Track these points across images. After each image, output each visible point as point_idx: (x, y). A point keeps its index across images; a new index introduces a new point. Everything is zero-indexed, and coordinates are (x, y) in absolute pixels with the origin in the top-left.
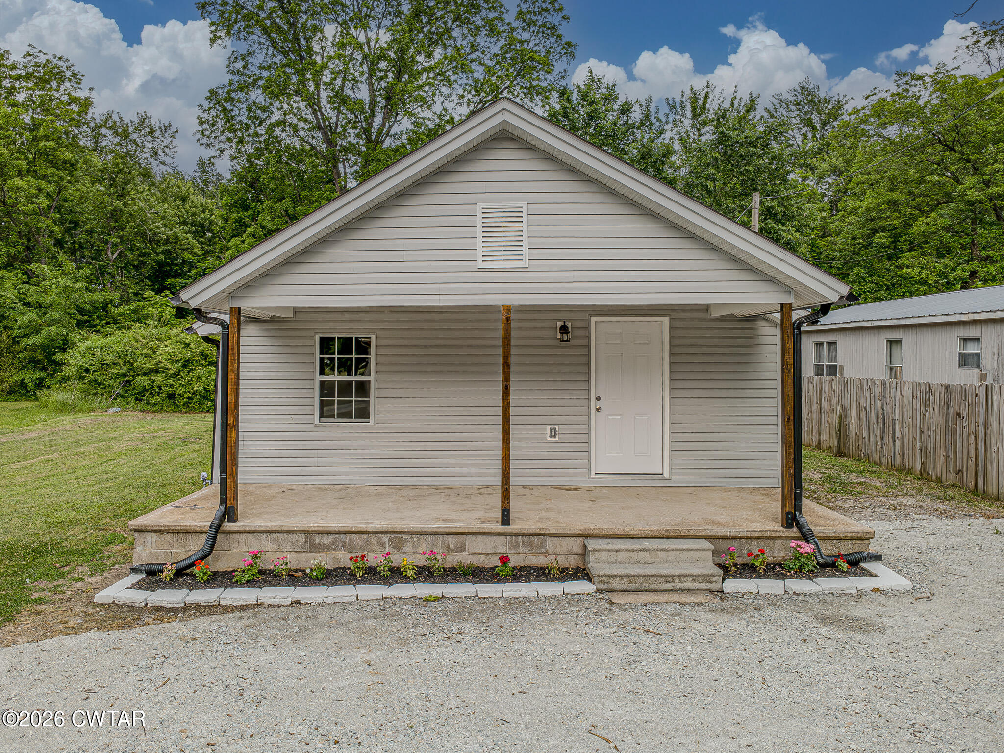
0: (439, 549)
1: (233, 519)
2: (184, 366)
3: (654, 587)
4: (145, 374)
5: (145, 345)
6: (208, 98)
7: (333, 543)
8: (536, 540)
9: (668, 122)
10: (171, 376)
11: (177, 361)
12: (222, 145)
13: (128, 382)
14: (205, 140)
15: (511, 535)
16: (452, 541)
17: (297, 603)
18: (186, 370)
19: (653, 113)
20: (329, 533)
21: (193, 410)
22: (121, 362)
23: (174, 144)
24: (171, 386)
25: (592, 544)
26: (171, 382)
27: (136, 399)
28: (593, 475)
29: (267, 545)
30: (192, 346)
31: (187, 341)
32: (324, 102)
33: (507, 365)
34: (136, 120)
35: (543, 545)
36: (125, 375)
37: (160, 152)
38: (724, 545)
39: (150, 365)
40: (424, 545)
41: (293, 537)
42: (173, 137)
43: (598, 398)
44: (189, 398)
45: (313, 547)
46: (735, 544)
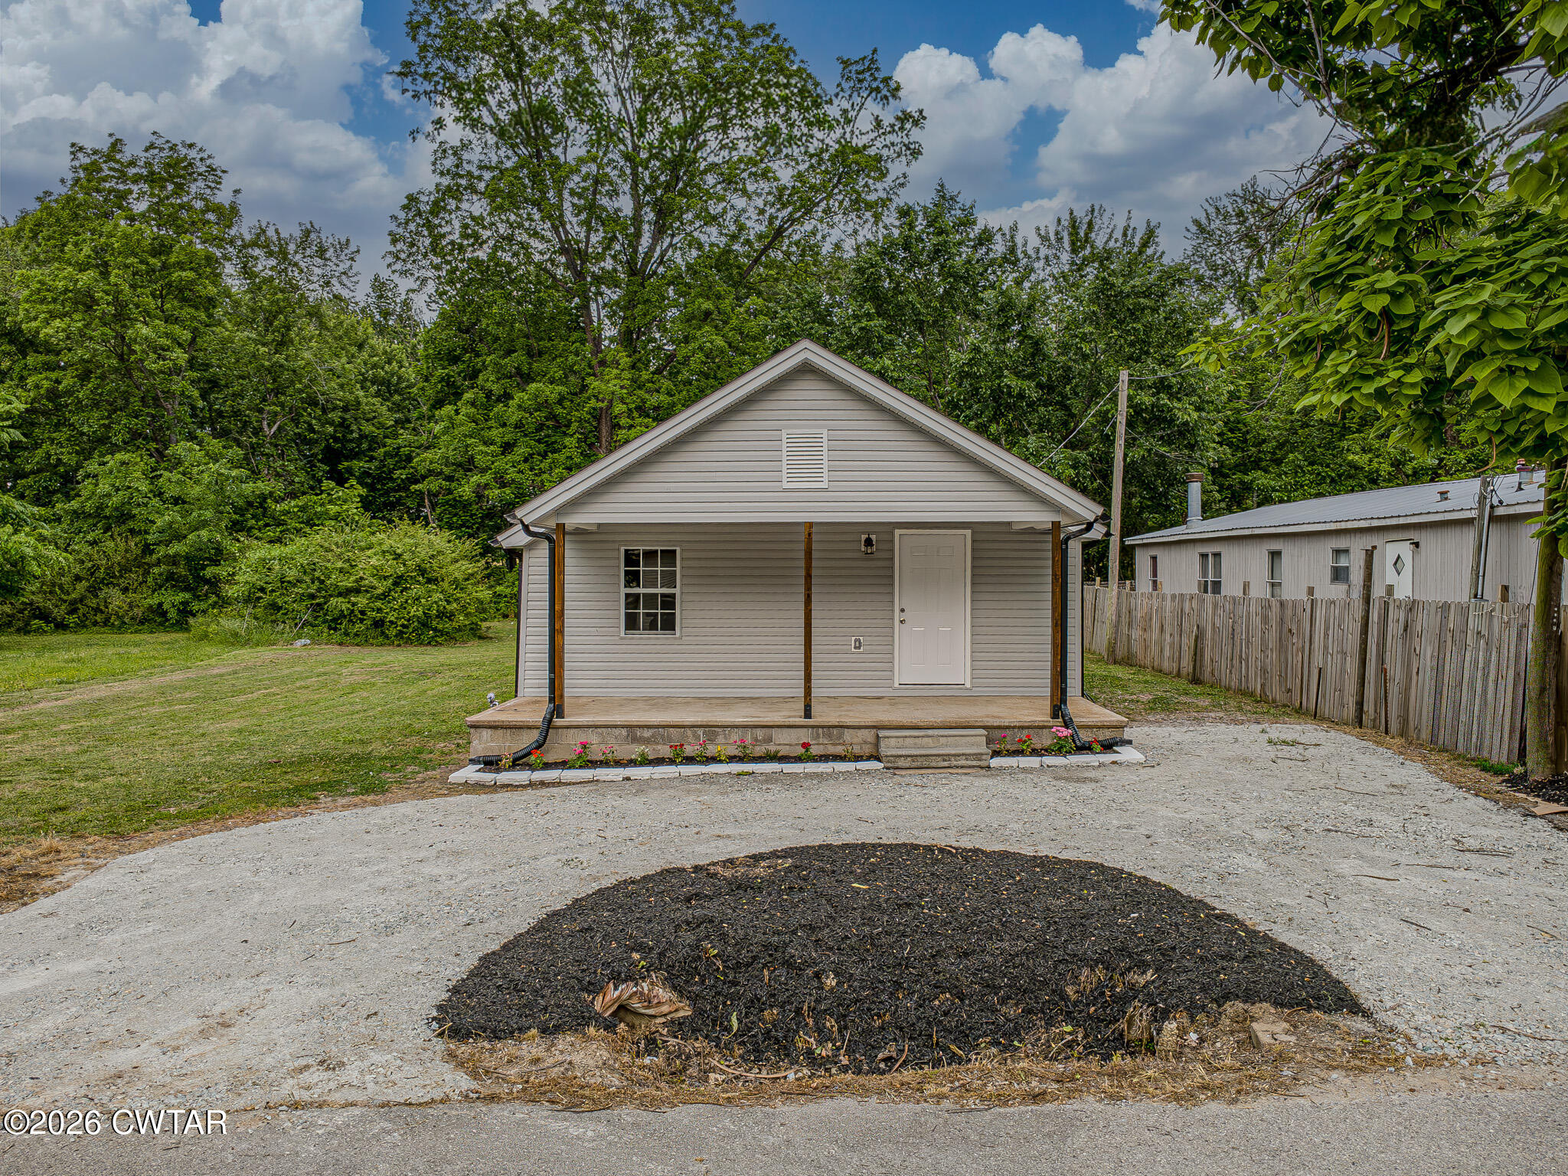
0: (749, 740)
1: (561, 715)
2: (396, 584)
3: (934, 764)
4: (340, 595)
5: (339, 557)
6: (404, 207)
7: (653, 736)
8: (835, 731)
9: (1038, 258)
10: (378, 598)
11: (385, 578)
12: (424, 273)
13: (318, 605)
14: (398, 266)
15: (813, 727)
16: (760, 734)
17: (628, 779)
18: (399, 589)
19: (1020, 245)
20: (649, 727)
21: (409, 642)
22: (307, 579)
23: (354, 271)
24: (379, 610)
25: (882, 733)
26: (379, 604)
27: (330, 628)
28: (896, 685)
29: (593, 738)
30: (406, 556)
31: (399, 551)
32: (568, 216)
33: (808, 577)
34: (297, 233)
35: (840, 737)
36: (312, 597)
37: (334, 281)
38: (998, 734)
39: (349, 583)
40: (735, 736)
41: (617, 731)
42: (352, 259)
43: (902, 610)
44: (403, 626)
45: (636, 740)
46: (1008, 732)
